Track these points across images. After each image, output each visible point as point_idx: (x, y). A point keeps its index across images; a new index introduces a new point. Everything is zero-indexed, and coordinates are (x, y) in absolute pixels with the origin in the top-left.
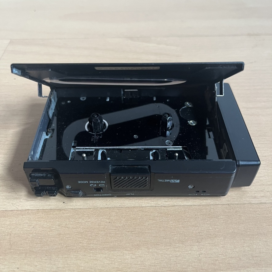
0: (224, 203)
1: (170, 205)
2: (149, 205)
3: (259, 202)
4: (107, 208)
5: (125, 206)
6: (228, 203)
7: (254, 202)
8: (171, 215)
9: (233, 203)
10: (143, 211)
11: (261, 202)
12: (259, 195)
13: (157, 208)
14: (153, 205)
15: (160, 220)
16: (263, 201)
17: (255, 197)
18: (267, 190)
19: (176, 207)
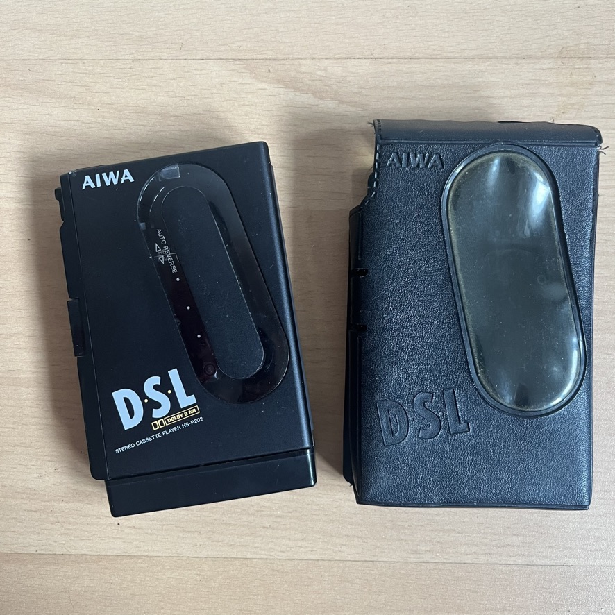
0: (366, 559)
1: (287, 558)
2: (258, 556)
3: (420, 560)
4: (197, 557)
5: (223, 556)
6: (374, 559)
7: (412, 560)
8: (286, 575)
9: (380, 560)
10: (248, 566)
11: (422, 560)
12: (424, 548)
13: (268, 561)
14: (262, 556)
16: (425, 560)
17: (416, 552)
18: (439, 540)
19: (296, 562)
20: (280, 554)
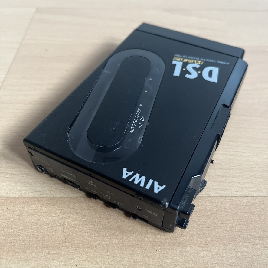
10: (212, 202)
14: (222, 195)
15: (233, 212)
20: (235, 193)
